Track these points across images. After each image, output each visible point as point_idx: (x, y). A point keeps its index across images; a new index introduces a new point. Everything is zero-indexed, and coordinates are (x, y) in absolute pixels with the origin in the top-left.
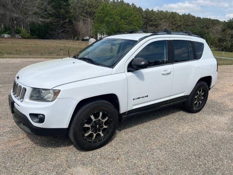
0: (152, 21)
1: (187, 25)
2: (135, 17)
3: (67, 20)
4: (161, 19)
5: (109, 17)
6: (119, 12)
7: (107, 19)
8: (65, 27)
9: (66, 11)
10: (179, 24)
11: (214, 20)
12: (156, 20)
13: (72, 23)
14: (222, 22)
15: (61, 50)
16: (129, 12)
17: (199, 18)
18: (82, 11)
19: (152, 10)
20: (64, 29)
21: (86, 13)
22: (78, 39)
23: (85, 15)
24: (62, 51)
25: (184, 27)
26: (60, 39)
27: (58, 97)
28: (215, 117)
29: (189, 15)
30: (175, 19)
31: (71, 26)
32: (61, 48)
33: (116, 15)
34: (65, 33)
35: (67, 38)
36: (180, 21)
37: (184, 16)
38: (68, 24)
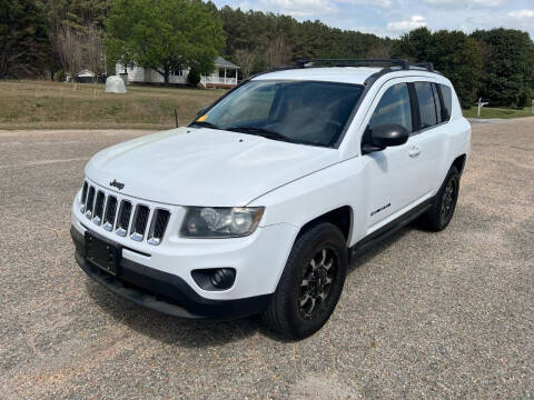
0: (239, 36)
1: (315, 47)
2: (208, 24)
3: (31, 30)
4: (260, 32)
5: (143, 24)
6: (168, 13)
7: (139, 27)
8: (26, 48)
9: (27, 7)
10: (299, 44)
11: (368, 35)
12: (248, 34)
13: (45, 36)
14: (382, 40)
15: (39, 106)
16: (192, 13)
17: (337, 31)
18: (65, 5)
19: (239, 10)
20: (24, 53)
21: (77, 12)
22: (62, 79)
23: (75, 16)
24: (41, 109)
25: (309, 49)
26: (15, 78)
27: (262, 223)
28: (477, 234)
29: (317, 24)
30: (291, 32)
31: (44, 45)
32: (40, 102)
33: (161, 20)
34: (27, 62)
35: (35, 76)
36: (301, 36)
37: (307, 24)
38: (35, 39)
